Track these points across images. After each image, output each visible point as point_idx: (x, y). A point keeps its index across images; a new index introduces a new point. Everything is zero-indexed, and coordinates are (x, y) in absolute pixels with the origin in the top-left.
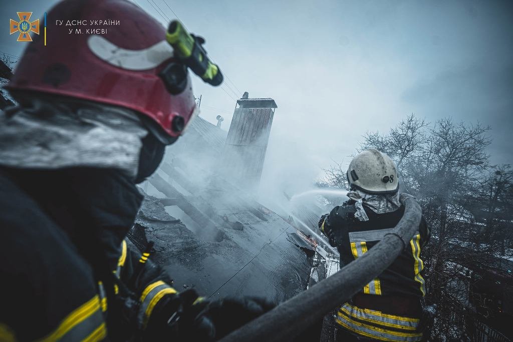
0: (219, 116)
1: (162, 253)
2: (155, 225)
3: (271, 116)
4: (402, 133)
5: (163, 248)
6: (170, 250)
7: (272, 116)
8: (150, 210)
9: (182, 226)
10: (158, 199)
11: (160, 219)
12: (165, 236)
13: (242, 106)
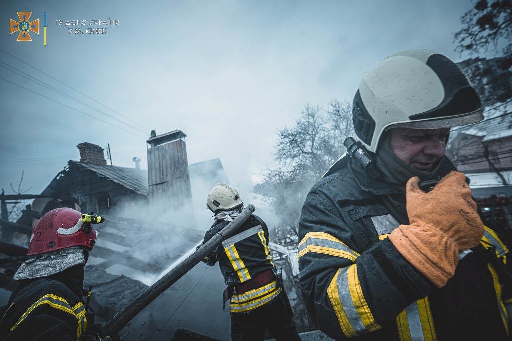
0: (135, 159)
1: (116, 307)
2: (101, 288)
3: (183, 146)
4: (305, 121)
5: (115, 303)
6: (122, 302)
7: (185, 145)
8: (93, 277)
9: (127, 279)
10: (97, 265)
11: (104, 282)
12: (115, 293)
13: (153, 145)
